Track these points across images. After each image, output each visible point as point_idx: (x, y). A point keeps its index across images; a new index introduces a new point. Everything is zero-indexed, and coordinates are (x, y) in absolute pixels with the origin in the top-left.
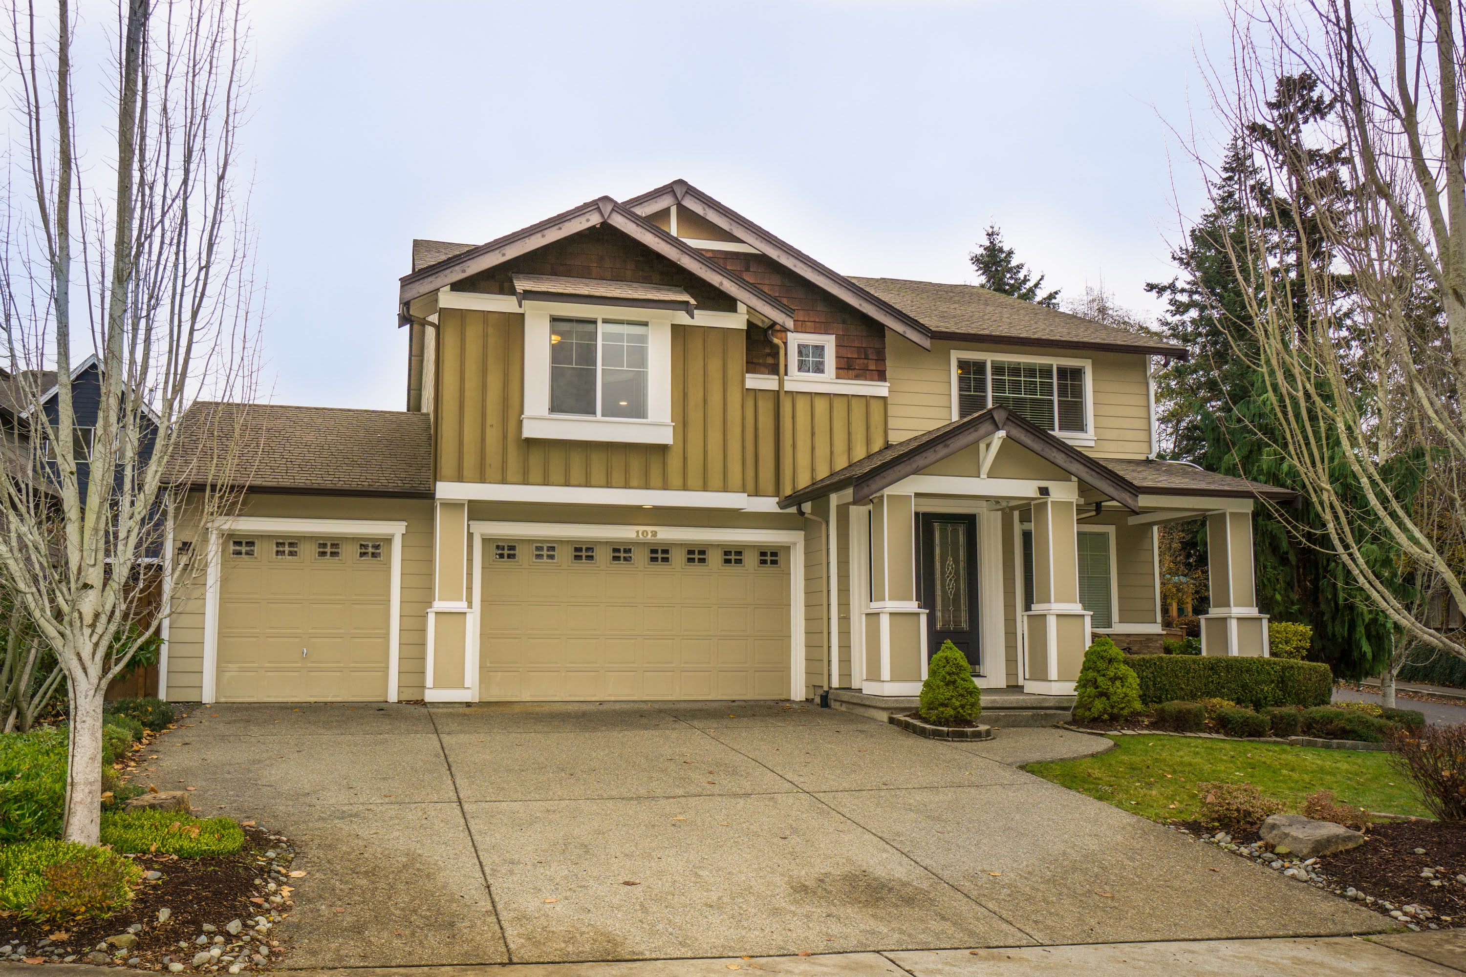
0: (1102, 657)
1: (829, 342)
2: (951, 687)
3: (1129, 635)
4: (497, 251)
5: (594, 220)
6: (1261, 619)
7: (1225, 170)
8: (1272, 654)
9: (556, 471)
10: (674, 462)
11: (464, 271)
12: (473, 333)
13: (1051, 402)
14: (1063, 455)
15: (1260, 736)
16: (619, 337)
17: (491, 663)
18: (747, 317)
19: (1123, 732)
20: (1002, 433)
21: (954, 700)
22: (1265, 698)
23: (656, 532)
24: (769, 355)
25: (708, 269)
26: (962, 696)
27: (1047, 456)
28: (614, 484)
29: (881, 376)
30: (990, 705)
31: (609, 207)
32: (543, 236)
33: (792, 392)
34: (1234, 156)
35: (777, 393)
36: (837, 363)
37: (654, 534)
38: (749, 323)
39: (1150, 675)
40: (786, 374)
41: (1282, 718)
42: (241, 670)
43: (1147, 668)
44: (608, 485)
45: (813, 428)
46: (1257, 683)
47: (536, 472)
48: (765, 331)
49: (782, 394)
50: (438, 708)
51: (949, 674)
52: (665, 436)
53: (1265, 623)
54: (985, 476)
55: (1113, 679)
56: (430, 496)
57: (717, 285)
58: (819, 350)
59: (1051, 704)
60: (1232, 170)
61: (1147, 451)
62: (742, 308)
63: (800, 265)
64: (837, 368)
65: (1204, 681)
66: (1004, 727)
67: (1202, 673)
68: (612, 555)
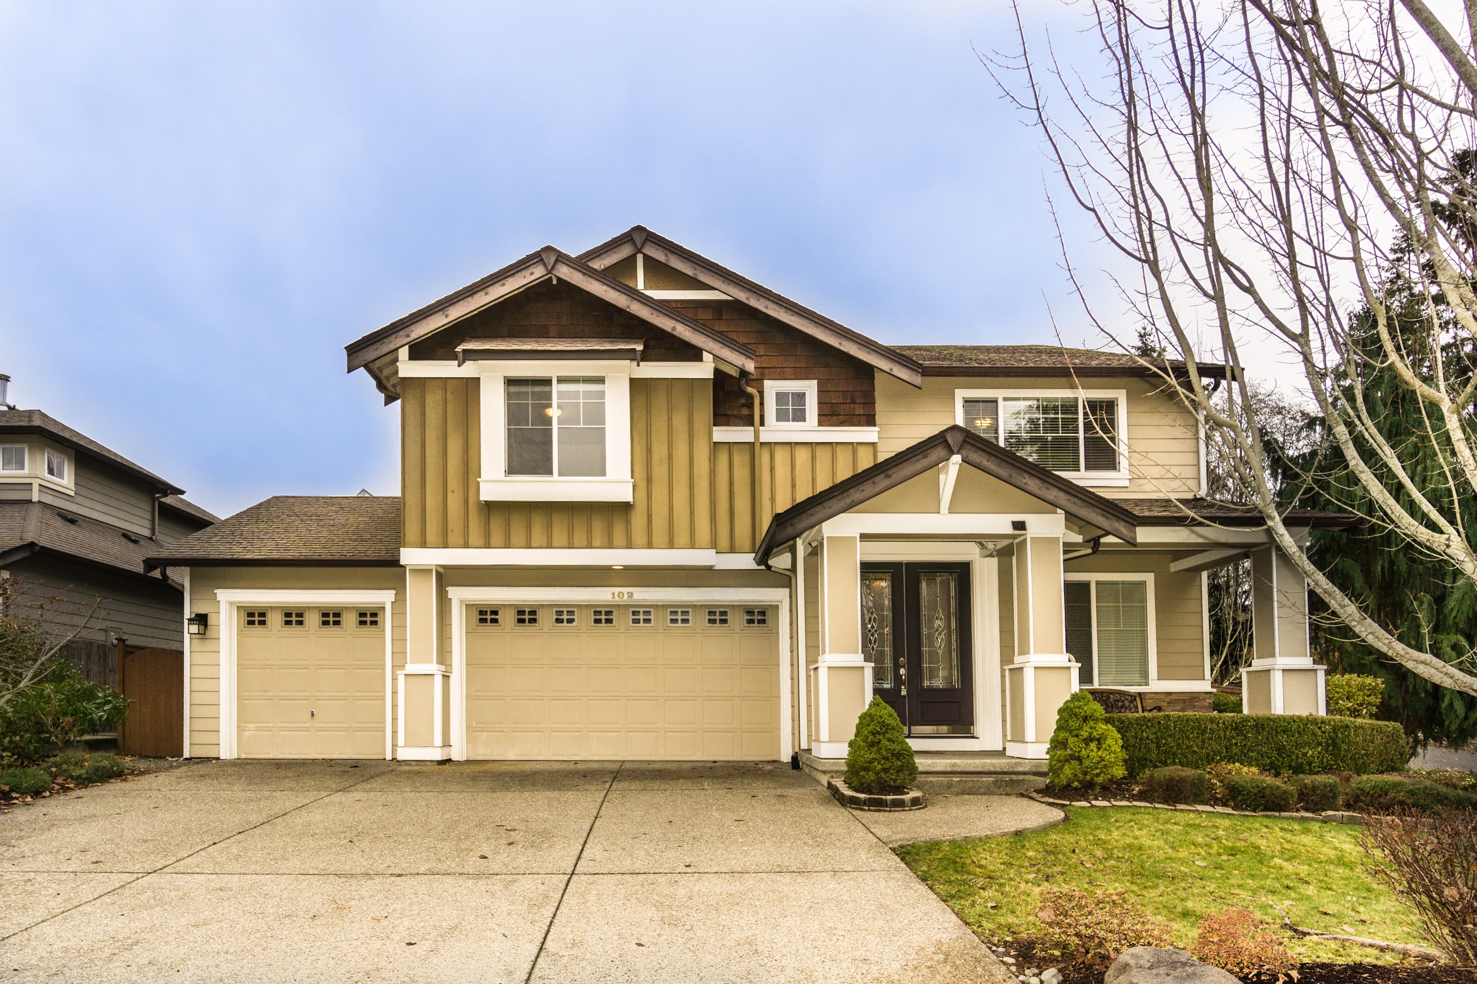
0: (1076, 715)
1: (810, 388)
2: (874, 749)
3: (1170, 694)
4: (441, 313)
5: (538, 273)
6: (1316, 670)
7: (1394, 251)
8: (1329, 711)
9: (518, 535)
10: (638, 520)
11: (408, 336)
12: (433, 401)
13: (1076, 439)
14: (1037, 481)
15: (1280, 810)
16: (576, 394)
17: (477, 723)
18: (713, 365)
19: (1094, 802)
20: (957, 458)
21: (876, 764)
22: (1310, 764)
23: (632, 594)
24: (744, 405)
25: (660, 315)
26: (886, 758)
27: (1018, 483)
28: (576, 545)
29: (870, 421)
30: (949, 769)
31: (553, 259)
32: (486, 294)
33: (770, 443)
34: (1403, 237)
35: (752, 445)
36: (820, 408)
37: (631, 595)
38: (717, 371)
39: (1152, 737)
40: (762, 423)
41: (1314, 788)
42: (258, 729)
43: (1148, 727)
44: (571, 546)
45: (793, 480)
46: (1298, 746)
47: (497, 536)
48: (739, 380)
49: (757, 446)
50: (411, 765)
51: (874, 734)
52: (624, 494)
53: (1321, 676)
54: (947, 511)
55: (1088, 740)
56: (394, 563)
57: (670, 331)
58: (800, 397)
59: (1026, 769)
60: (1402, 251)
61: (1195, 489)
62: (707, 356)
63: (771, 305)
64: (819, 415)
65: (1224, 743)
66: (957, 794)
67: (1222, 734)
68: (593, 617)
